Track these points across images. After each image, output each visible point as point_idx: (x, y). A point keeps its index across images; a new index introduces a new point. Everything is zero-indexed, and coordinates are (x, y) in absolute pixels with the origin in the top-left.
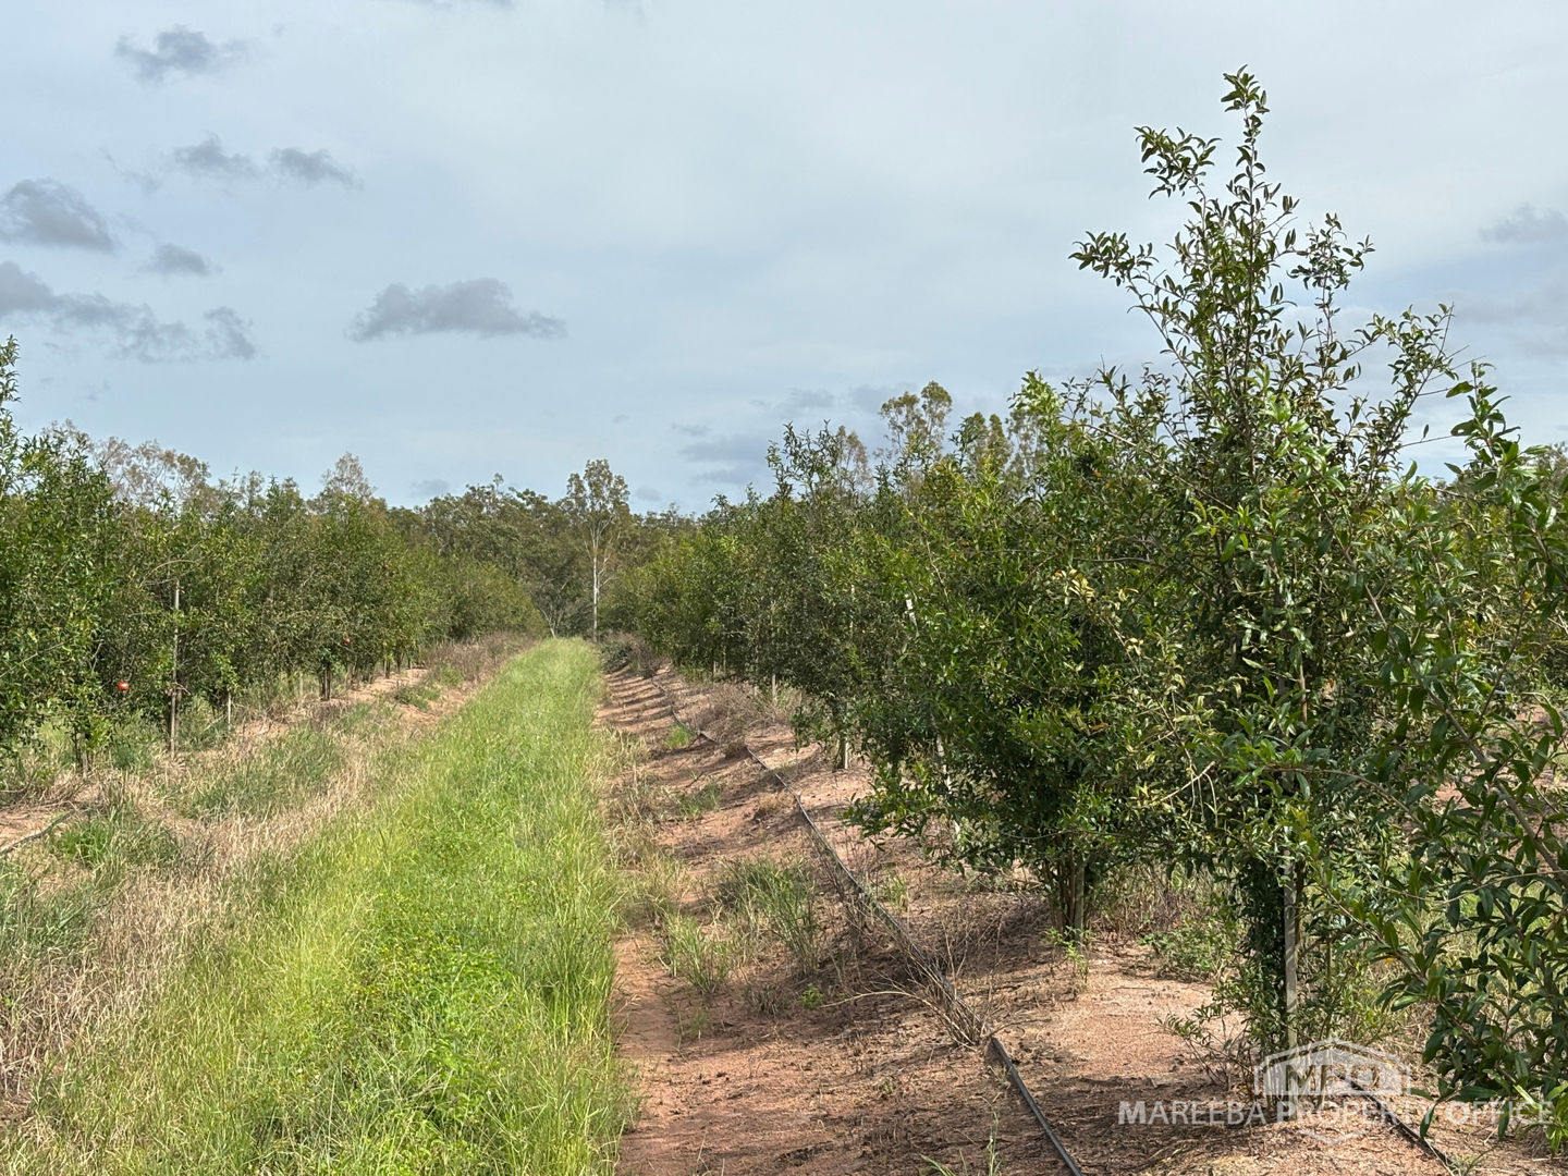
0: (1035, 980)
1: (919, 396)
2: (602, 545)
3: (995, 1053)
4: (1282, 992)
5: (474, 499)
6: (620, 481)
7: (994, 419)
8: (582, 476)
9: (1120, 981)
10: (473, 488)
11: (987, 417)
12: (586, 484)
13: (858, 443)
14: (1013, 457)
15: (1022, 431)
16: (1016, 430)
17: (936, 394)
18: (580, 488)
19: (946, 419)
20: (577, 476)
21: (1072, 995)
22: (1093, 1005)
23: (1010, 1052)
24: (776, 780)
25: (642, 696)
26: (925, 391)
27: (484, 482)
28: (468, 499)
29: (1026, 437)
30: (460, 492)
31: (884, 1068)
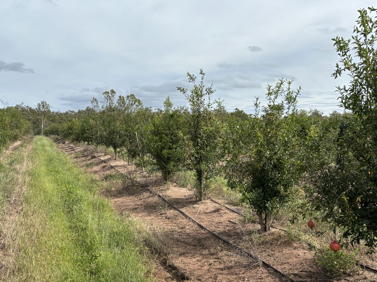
0: (162, 188)
1: (109, 92)
2: (44, 117)
3: (159, 196)
4: (201, 185)
5: (17, 107)
6: (48, 105)
7: (123, 97)
8: (40, 104)
9: (174, 188)
10: (17, 105)
11: (122, 96)
12: (41, 105)
13: (96, 100)
14: (127, 104)
15: (129, 99)
16: (128, 99)
17: (113, 92)
18: (40, 106)
19: (114, 97)
20: (39, 104)
21: (168, 189)
22: (171, 190)
23: (162, 196)
24: (104, 161)
25: (64, 147)
26: (111, 91)
27: (19, 104)
28: (16, 107)
29: (130, 101)
30: (14, 106)
31: (143, 199)
